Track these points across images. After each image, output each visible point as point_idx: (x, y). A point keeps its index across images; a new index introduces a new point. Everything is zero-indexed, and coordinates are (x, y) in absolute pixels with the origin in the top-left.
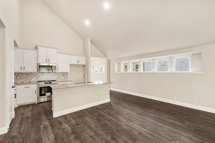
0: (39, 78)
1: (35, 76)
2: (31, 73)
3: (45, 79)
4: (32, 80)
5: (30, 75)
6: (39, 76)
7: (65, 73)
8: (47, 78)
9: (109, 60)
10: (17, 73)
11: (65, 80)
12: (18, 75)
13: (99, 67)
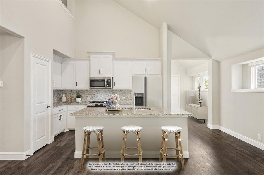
0: (94, 96)
1: (90, 94)
2: (86, 90)
3: (101, 98)
4: (87, 99)
5: (85, 93)
6: (94, 94)
7: (128, 90)
8: (103, 97)
9: (219, 62)
10: (74, 90)
11: (128, 101)
12: (74, 92)
13: (202, 77)
